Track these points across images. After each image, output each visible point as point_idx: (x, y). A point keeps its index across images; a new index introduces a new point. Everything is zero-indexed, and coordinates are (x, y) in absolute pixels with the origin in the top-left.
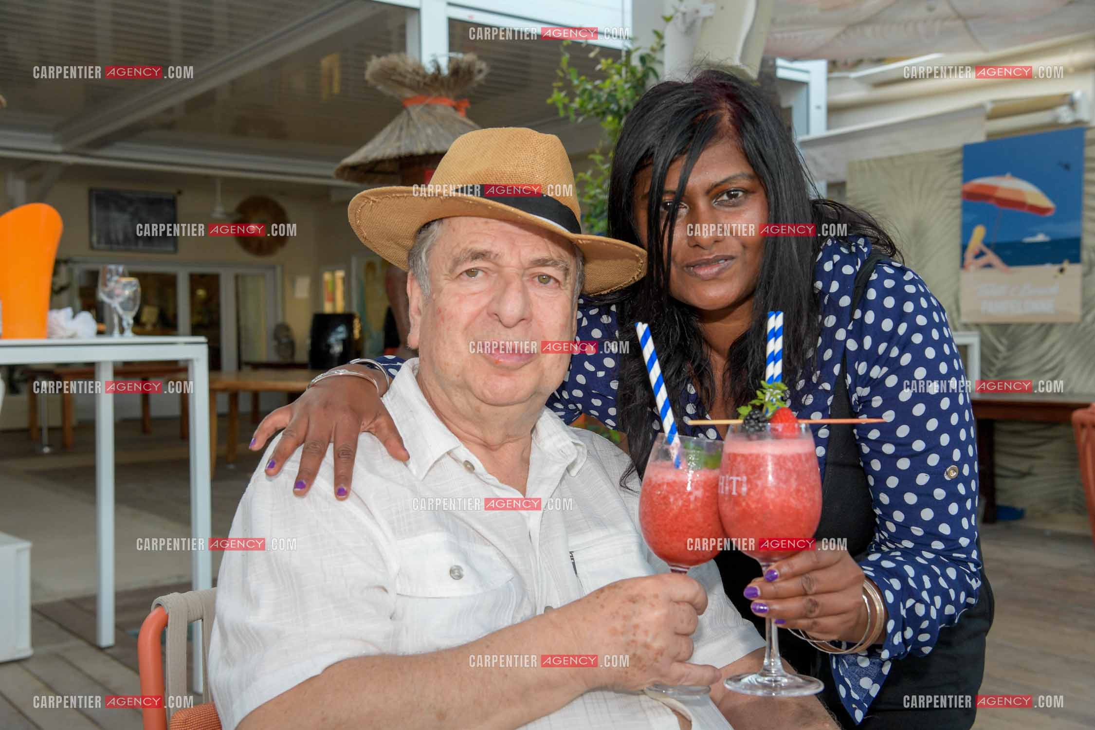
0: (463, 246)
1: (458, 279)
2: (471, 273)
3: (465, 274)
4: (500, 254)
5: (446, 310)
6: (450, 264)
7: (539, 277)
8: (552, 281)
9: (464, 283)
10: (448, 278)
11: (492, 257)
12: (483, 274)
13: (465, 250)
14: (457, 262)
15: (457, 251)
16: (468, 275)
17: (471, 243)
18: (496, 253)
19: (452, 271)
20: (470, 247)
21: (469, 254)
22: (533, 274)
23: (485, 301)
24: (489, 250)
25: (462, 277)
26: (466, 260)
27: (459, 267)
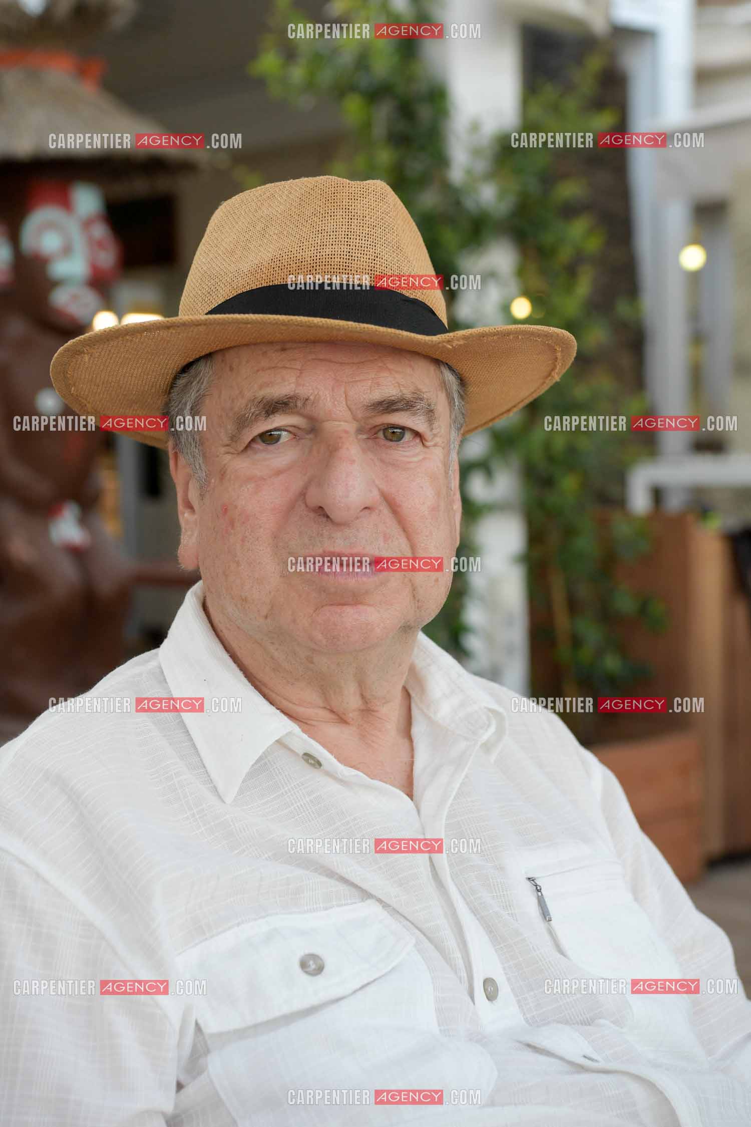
0: (248, 395)
1: (249, 452)
2: (268, 438)
3: (259, 440)
4: (312, 398)
5: (236, 507)
6: (230, 427)
7: (385, 430)
8: (408, 436)
9: (259, 456)
10: (232, 450)
11: (299, 404)
12: (291, 436)
13: (253, 401)
14: (242, 422)
15: (240, 403)
16: (264, 442)
17: (261, 387)
18: (306, 397)
19: (234, 438)
20: (261, 394)
21: (261, 405)
22: (375, 427)
23: (297, 483)
24: (292, 394)
25: (254, 446)
26: (256, 418)
27: (246, 430)
